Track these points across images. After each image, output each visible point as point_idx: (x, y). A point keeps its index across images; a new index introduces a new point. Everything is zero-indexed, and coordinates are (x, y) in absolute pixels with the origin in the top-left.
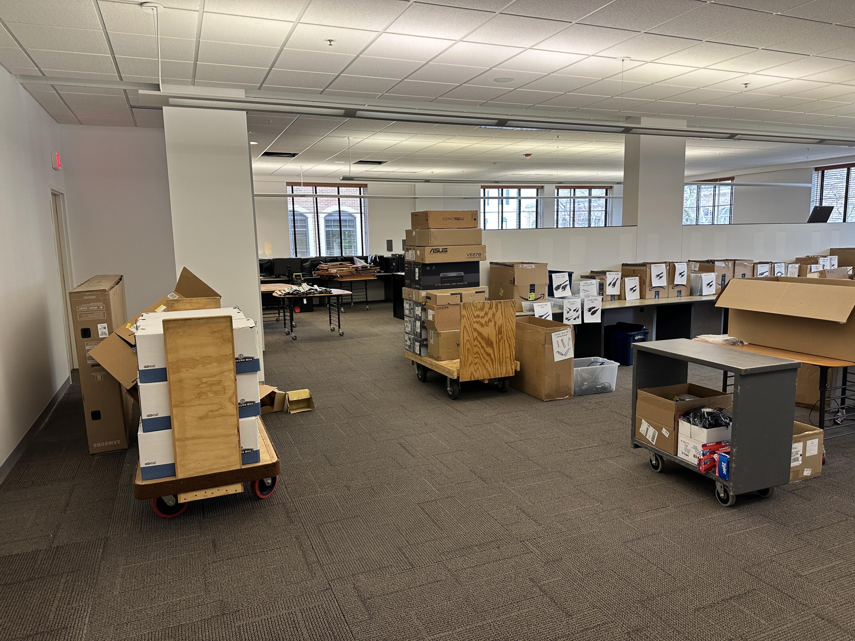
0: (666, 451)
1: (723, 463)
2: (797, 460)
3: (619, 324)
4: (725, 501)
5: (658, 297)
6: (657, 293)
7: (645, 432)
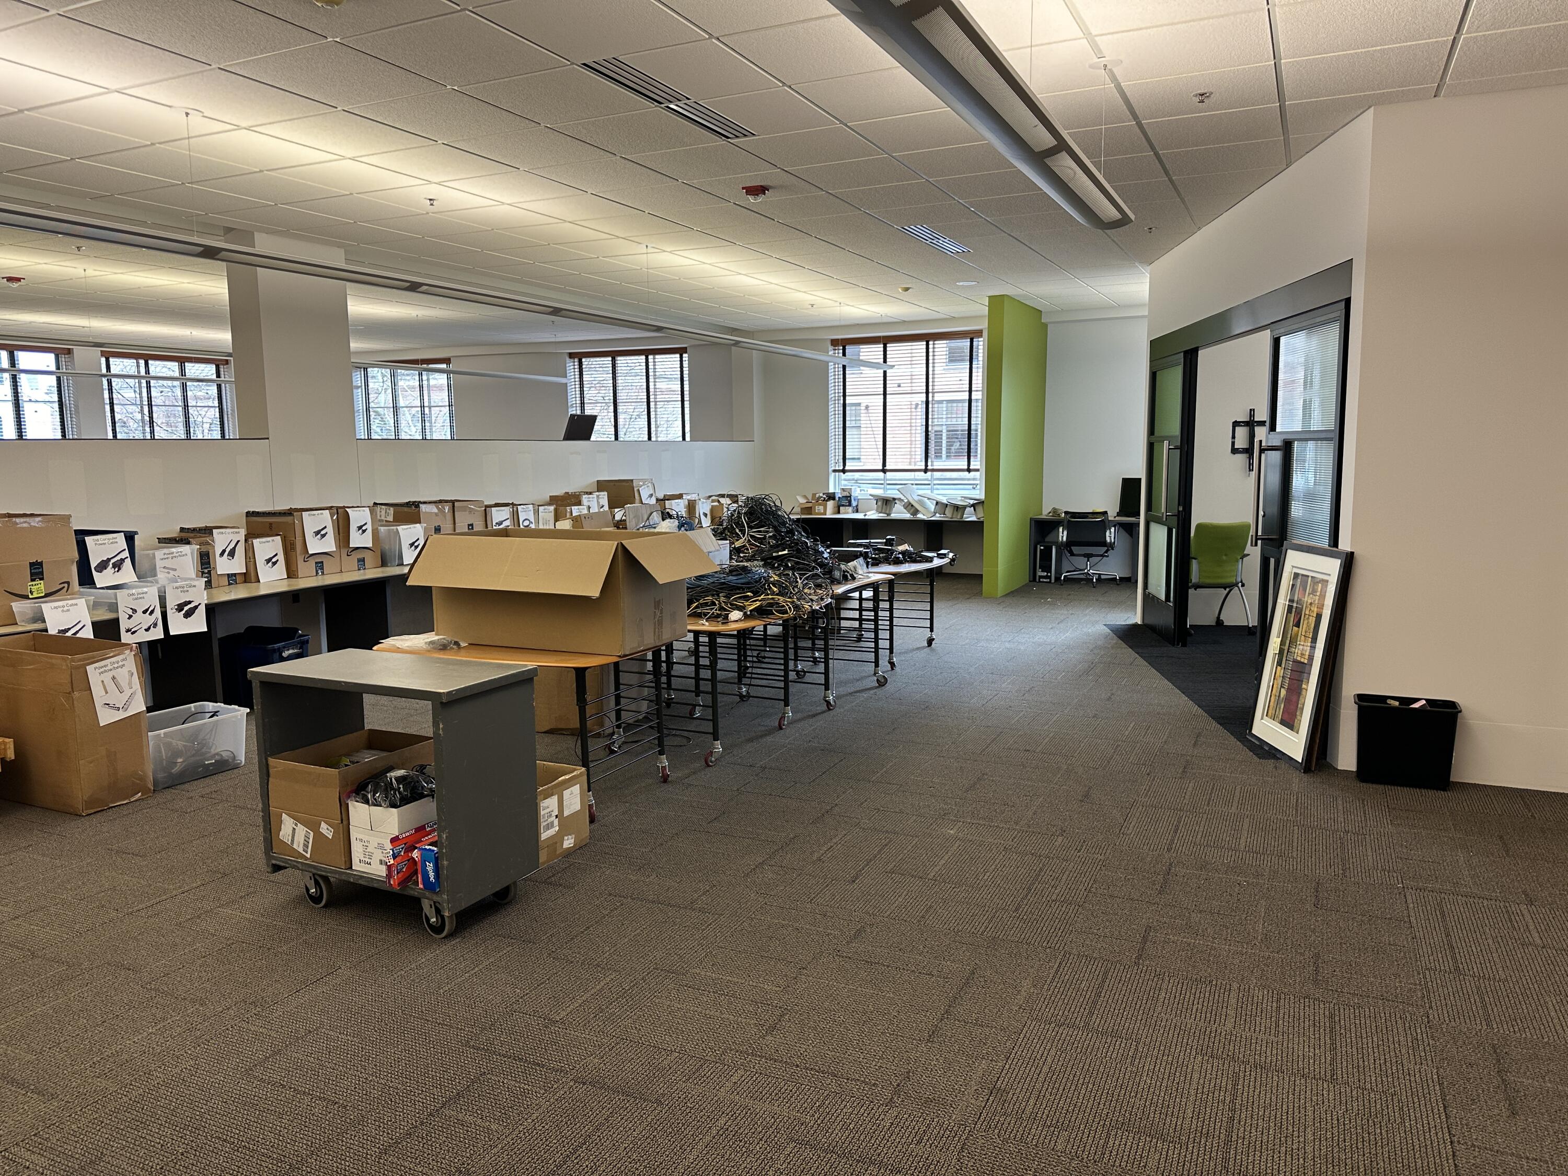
0: (332, 865)
1: (428, 863)
2: (550, 826)
3: (251, 630)
4: (438, 929)
5: (323, 573)
6: (320, 566)
7: (290, 838)
